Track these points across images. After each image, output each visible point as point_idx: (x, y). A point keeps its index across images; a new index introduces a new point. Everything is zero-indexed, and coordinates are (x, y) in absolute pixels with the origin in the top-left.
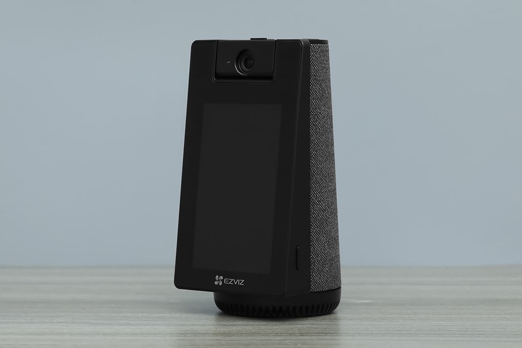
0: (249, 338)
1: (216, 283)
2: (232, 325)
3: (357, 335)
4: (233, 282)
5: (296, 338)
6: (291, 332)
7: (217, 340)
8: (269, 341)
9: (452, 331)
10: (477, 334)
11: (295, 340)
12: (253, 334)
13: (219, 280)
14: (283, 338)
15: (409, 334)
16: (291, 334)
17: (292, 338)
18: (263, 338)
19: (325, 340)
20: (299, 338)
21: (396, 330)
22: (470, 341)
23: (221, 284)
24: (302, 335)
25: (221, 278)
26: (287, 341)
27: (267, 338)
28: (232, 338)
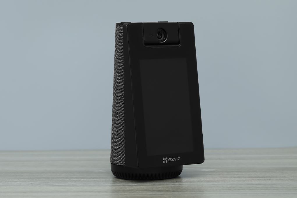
0: (143, 193)
1: (164, 162)
2: (134, 186)
3: (205, 191)
4: (174, 159)
5: (170, 193)
6: (167, 189)
7: (125, 195)
8: (155, 195)
9: (259, 187)
10: (274, 190)
11: (170, 194)
12: (146, 191)
13: (165, 160)
14: (163, 193)
15: (235, 190)
16: (167, 191)
17: (168, 193)
18: (151, 193)
19: (187, 194)
20: (172, 193)
21: (227, 188)
22: (269, 194)
23: (167, 162)
24: (174, 191)
25: (167, 158)
26: (165, 195)
27: (153, 193)
28: (134, 193)
